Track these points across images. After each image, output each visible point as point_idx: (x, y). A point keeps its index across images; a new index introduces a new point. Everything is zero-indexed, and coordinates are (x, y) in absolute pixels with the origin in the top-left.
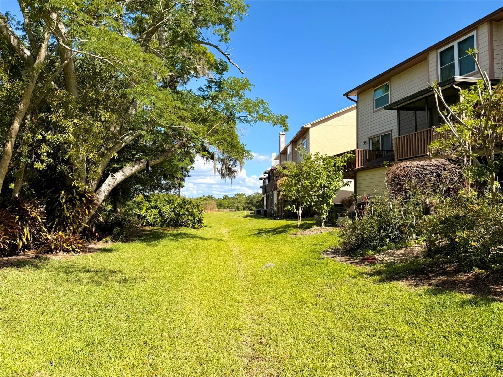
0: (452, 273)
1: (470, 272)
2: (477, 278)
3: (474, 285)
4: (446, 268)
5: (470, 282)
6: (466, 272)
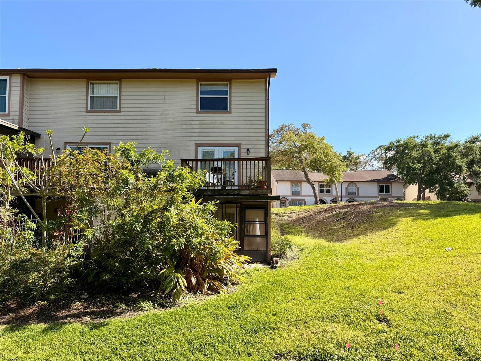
0: (17, 309)
1: (34, 305)
2: (41, 309)
3: (42, 315)
4: (8, 306)
5: (37, 313)
6: (30, 305)
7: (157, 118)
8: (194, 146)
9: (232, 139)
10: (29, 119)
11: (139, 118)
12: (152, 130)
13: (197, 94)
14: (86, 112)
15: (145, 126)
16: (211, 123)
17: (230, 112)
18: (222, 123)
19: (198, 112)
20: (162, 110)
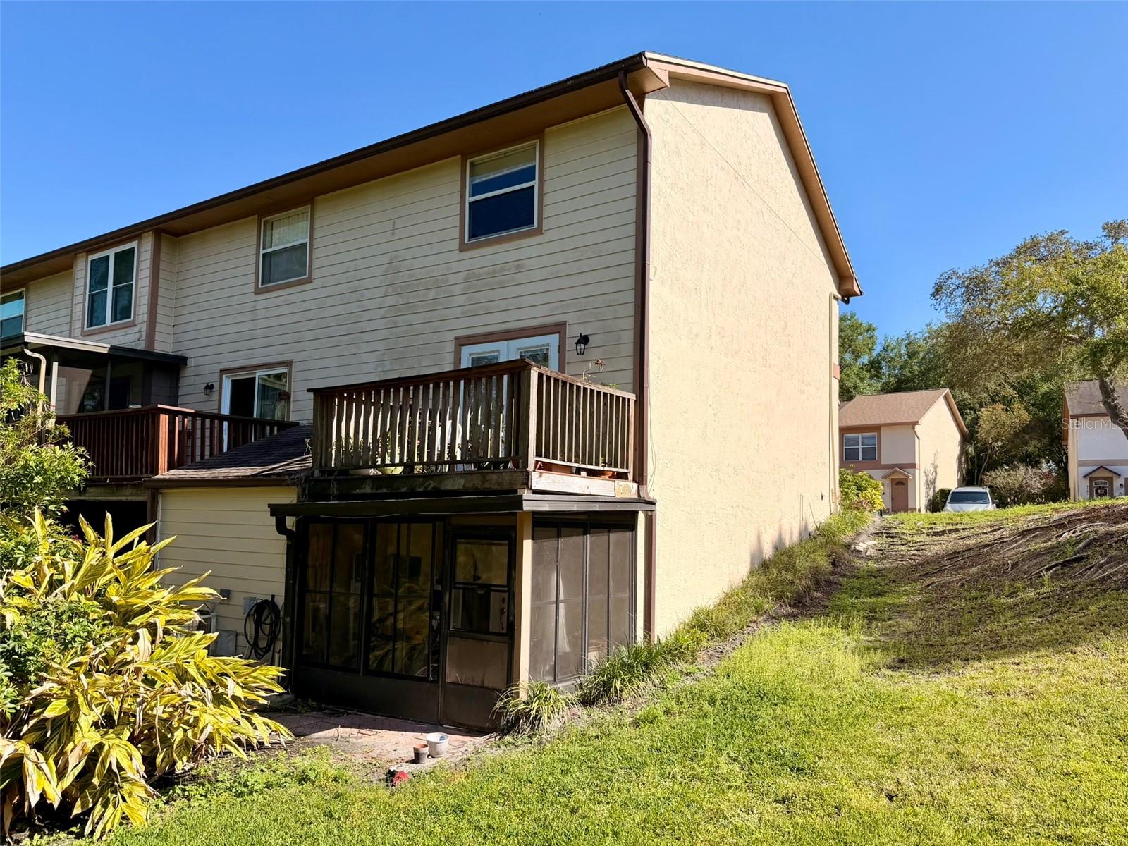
7: (376, 282)
8: (450, 347)
9: (544, 310)
10: (174, 326)
11: (344, 288)
12: (368, 315)
13: (463, 197)
14: (256, 294)
15: (353, 307)
16: (494, 272)
17: (539, 231)
18: (519, 268)
19: (463, 248)
20: (386, 259)
